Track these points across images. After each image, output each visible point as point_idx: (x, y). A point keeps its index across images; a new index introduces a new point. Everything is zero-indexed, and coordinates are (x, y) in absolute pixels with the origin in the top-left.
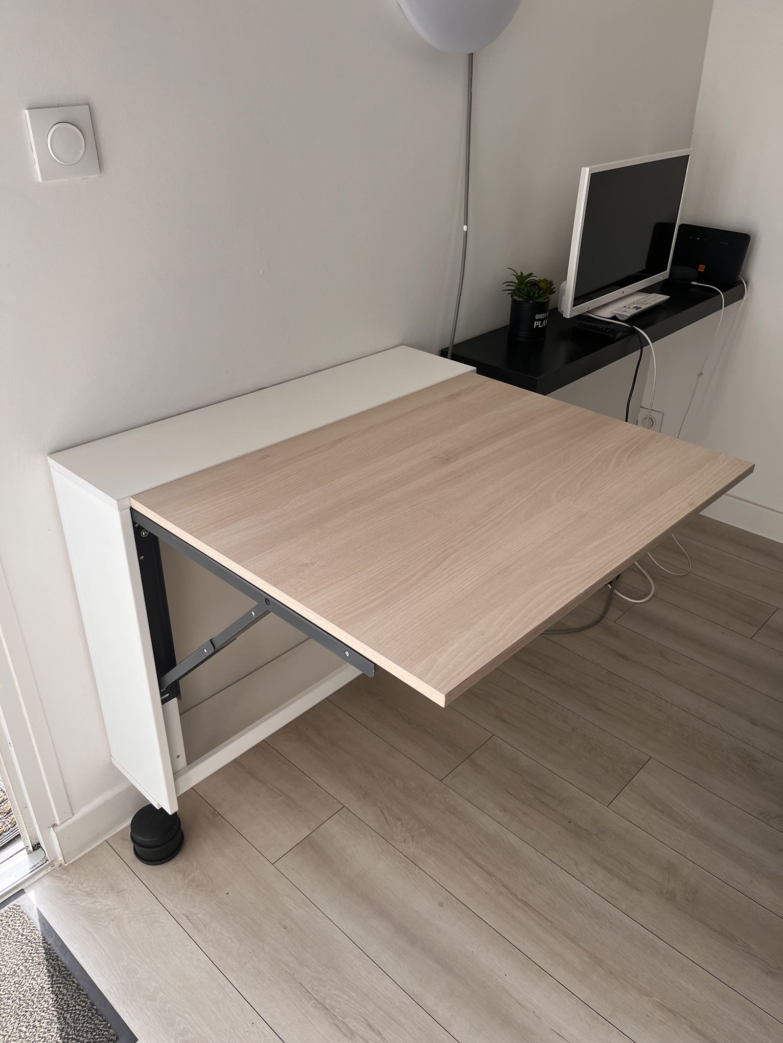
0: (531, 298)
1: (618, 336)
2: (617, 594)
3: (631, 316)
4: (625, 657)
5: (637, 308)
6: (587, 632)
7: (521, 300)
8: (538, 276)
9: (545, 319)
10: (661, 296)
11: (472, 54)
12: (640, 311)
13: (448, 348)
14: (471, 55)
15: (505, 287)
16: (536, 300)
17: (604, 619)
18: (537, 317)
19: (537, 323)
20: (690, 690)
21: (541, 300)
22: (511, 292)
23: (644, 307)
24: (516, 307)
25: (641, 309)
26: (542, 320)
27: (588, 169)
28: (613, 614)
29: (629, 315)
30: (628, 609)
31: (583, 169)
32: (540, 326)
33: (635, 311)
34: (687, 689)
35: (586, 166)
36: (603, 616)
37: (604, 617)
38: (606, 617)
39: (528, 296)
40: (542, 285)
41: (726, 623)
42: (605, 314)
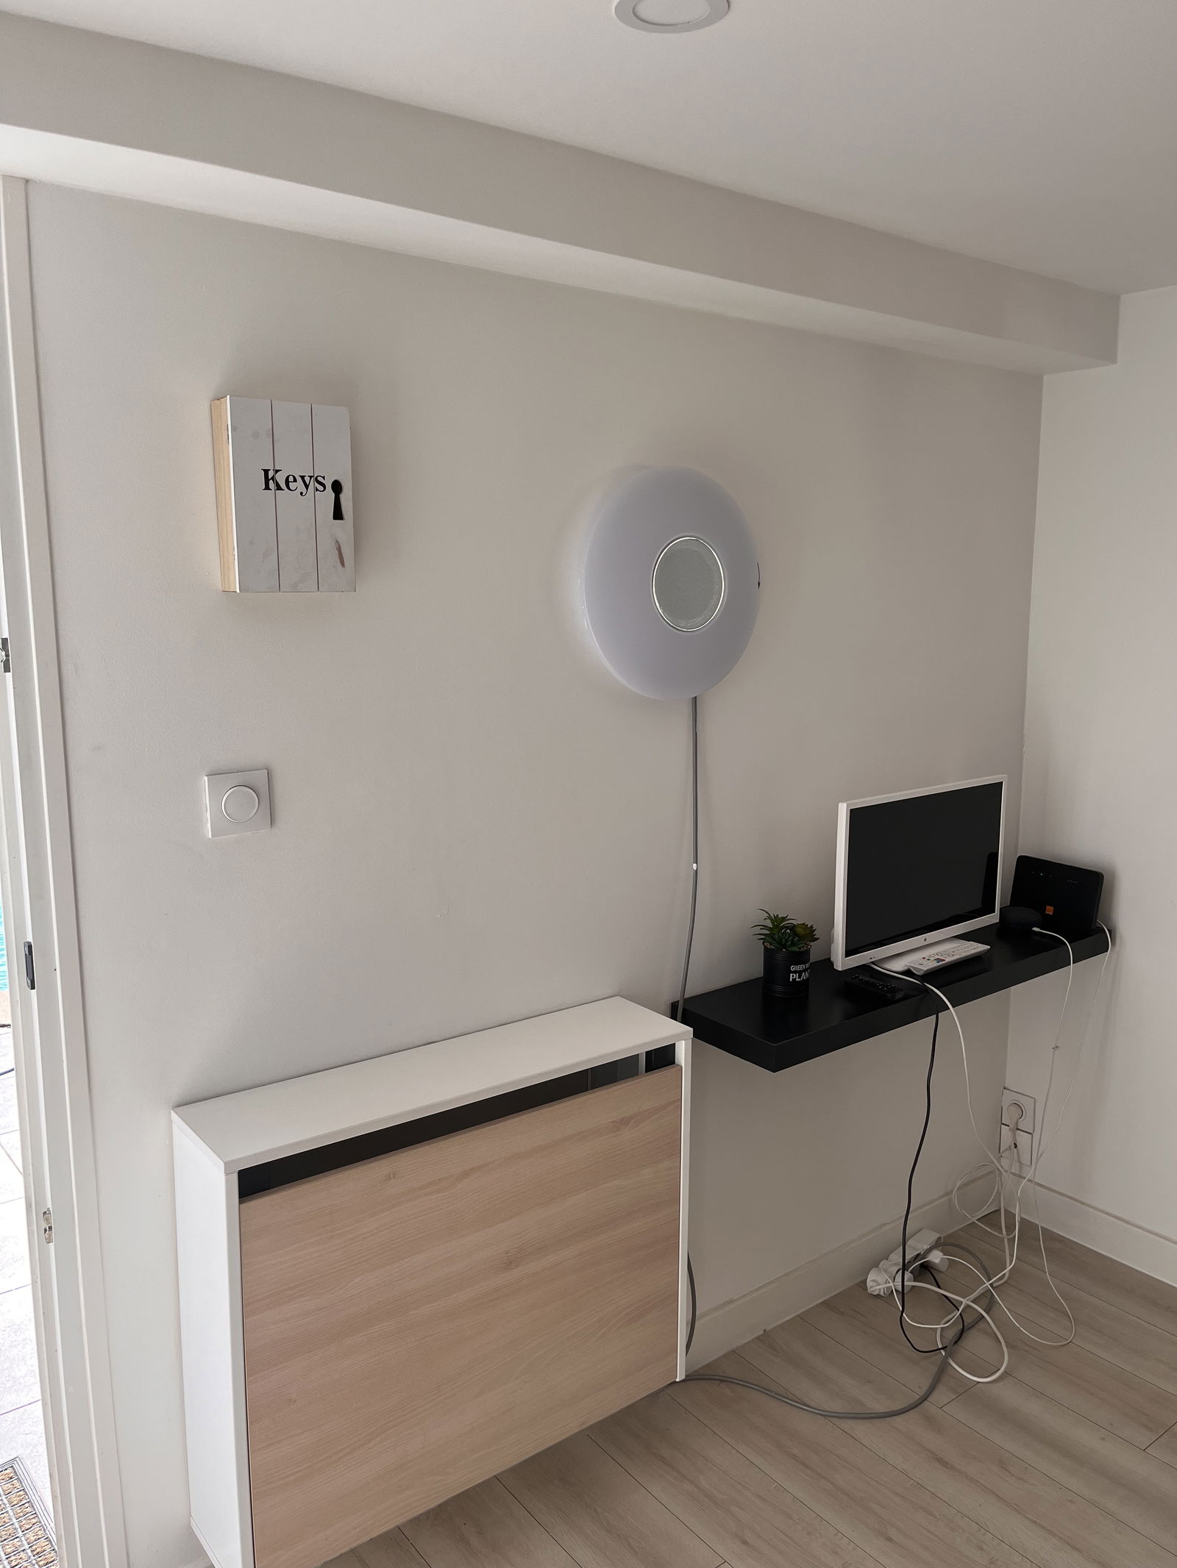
0: (784, 946)
1: (899, 996)
2: (952, 1366)
3: (927, 970)
4: (944, 1463)
5: (939, 960)
6: (898, 1419)
7: (772, 947)
8: (797, 918)
9: (805, 971)
10: (980, 945)
11: (696, 697)
12: (941, 965)
13: (678, 1001)
14: (695, 699)
15: (758, 930)
16: (790, 949)
17: (926, 1403)
18: (793, 968)
19: (793, 976)
20: (1034, 1522)
21: (795, 949)
22: (763, 937)
23: (948, 960)
24: (769, 955)
25: (944, 962)
26: (800, 973)
27: (845, 805)
28: (940, 1396)
29: (925, 969)
30: (965, 1392)
31: (840, 804)
32: (797, 980)
33: (935, 964)
34: (1030, 1520)
35: (842, 802)
36: (924, 1398)
37: (926, 1399)
38: (928, 1399)
39: (780, 943)
40: (799, 930)
41: (1111, 1424)
42: (898, 966)
